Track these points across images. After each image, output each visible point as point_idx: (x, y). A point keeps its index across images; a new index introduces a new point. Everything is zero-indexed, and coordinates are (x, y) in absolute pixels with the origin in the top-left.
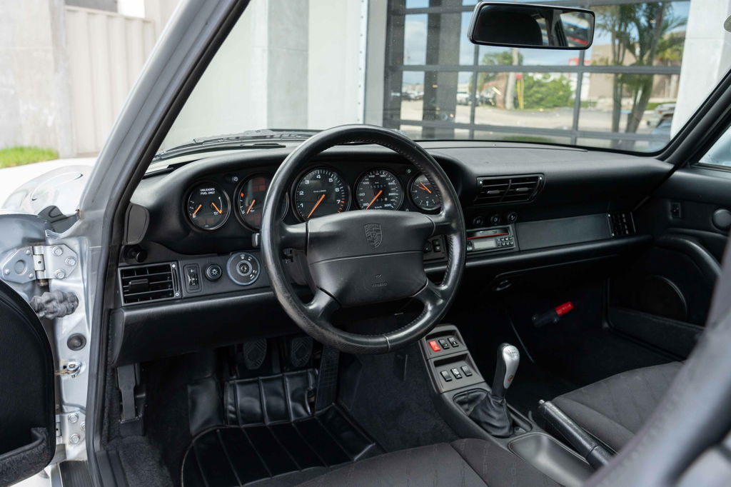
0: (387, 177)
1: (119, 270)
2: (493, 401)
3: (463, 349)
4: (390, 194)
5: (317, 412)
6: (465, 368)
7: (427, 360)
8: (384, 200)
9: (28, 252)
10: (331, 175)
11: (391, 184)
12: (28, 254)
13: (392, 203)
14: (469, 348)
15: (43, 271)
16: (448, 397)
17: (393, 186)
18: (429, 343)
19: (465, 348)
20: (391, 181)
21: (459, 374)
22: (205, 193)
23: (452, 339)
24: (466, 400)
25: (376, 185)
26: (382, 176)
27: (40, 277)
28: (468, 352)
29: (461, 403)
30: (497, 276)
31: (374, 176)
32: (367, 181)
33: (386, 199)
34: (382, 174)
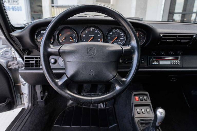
0: (120, 32)
1: (25, 57)
2: (152, 129)
3: (149, 102)
4: (121, 39)
5: (107, 107)
6: (148, 110)
7: (132, 103)
8: (118, 41)
9: (9, 49)
10: (96, 30)
11: (122, 34)
12: (10, 50)
13: (122, 42)
14: (152, 102)
15: (15, 55)
16: (136, 120)
17: (122, 35)
18: (135, 97)
19: (150, 102)
20: (122, 33)
21: (140, 112)
22: (43, 33)
23: (145, 97)
24: (144, 123)
25: (116, 35)
26: (118, 31)
27: (14, 57)
28: (151, 103)
29: (142, 124)
30: (170, 76)
31: (114, 31)
32: (111, 33)
33: (119, 41)
34: (118, 30)
